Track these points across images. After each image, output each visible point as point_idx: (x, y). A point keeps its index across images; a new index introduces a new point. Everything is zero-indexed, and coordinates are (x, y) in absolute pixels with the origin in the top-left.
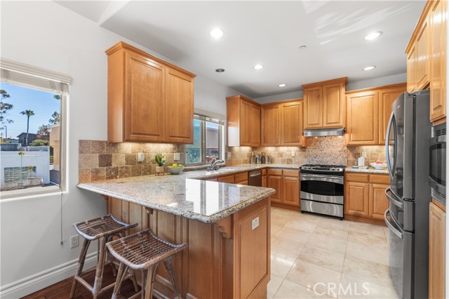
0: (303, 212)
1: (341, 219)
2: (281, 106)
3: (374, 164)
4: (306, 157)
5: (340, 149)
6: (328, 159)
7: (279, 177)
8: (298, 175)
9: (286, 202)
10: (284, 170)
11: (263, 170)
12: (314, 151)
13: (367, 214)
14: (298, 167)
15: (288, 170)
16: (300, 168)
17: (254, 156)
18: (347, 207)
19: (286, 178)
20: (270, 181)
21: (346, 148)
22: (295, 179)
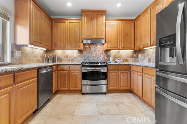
0: (83, 94)
1: (105, 93)
2: (67, 22)
3: (117, 60)
4: (83, 58)
5: (101, 53)
6: (95, 58)
7: (67, 71)
8: (80, 69)
9: (72, 89)
10: (70, 66)
11: (54, 67)
12: (87, 54)
13: (118, 88)
14: (80, 63)
15: (73, 66)
16: (82, 64)
17: (47, 57)
18: (109, 86)
19: (72, 71)
20: (59, 75)
21: (103, 52)
22: (78, 71)
